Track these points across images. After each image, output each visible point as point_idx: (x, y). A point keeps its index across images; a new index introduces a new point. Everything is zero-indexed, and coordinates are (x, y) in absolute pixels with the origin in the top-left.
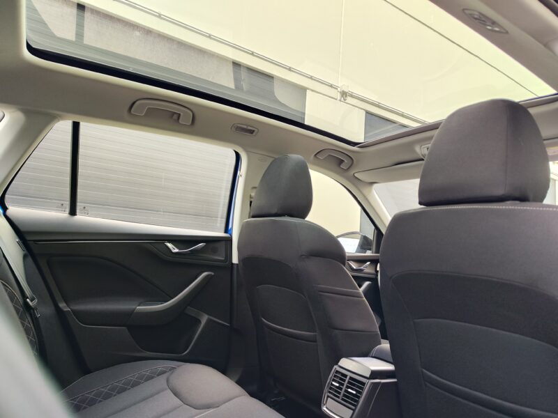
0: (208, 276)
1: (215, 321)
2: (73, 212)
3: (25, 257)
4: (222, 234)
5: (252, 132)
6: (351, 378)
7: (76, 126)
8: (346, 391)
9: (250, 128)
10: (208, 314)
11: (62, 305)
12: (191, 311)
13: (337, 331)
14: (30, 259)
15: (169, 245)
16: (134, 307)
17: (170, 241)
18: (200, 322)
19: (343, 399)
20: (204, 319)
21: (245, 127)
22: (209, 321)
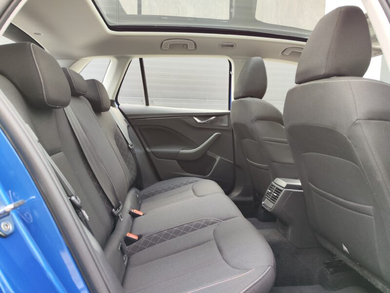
0: (217, 135)
1: (224, 160)
2: (147, 104)
3: (128, 127)
4: (227, 111)
5: (232, 46)
6: (277, 188)
7: (141, 60)
8: (273, 195)
9: (230, 44)
10: (220, 156)
11: (148, 149)
12: (210, 154)
13: (275, 163)
14: (131, 128)
15: (195, 119)
16: (178, 151)
17: (196, 116)
18: (216, 160)
19: (271, 199)
20: (218, 158)
21: (227, 44)
22: (221, 160)
